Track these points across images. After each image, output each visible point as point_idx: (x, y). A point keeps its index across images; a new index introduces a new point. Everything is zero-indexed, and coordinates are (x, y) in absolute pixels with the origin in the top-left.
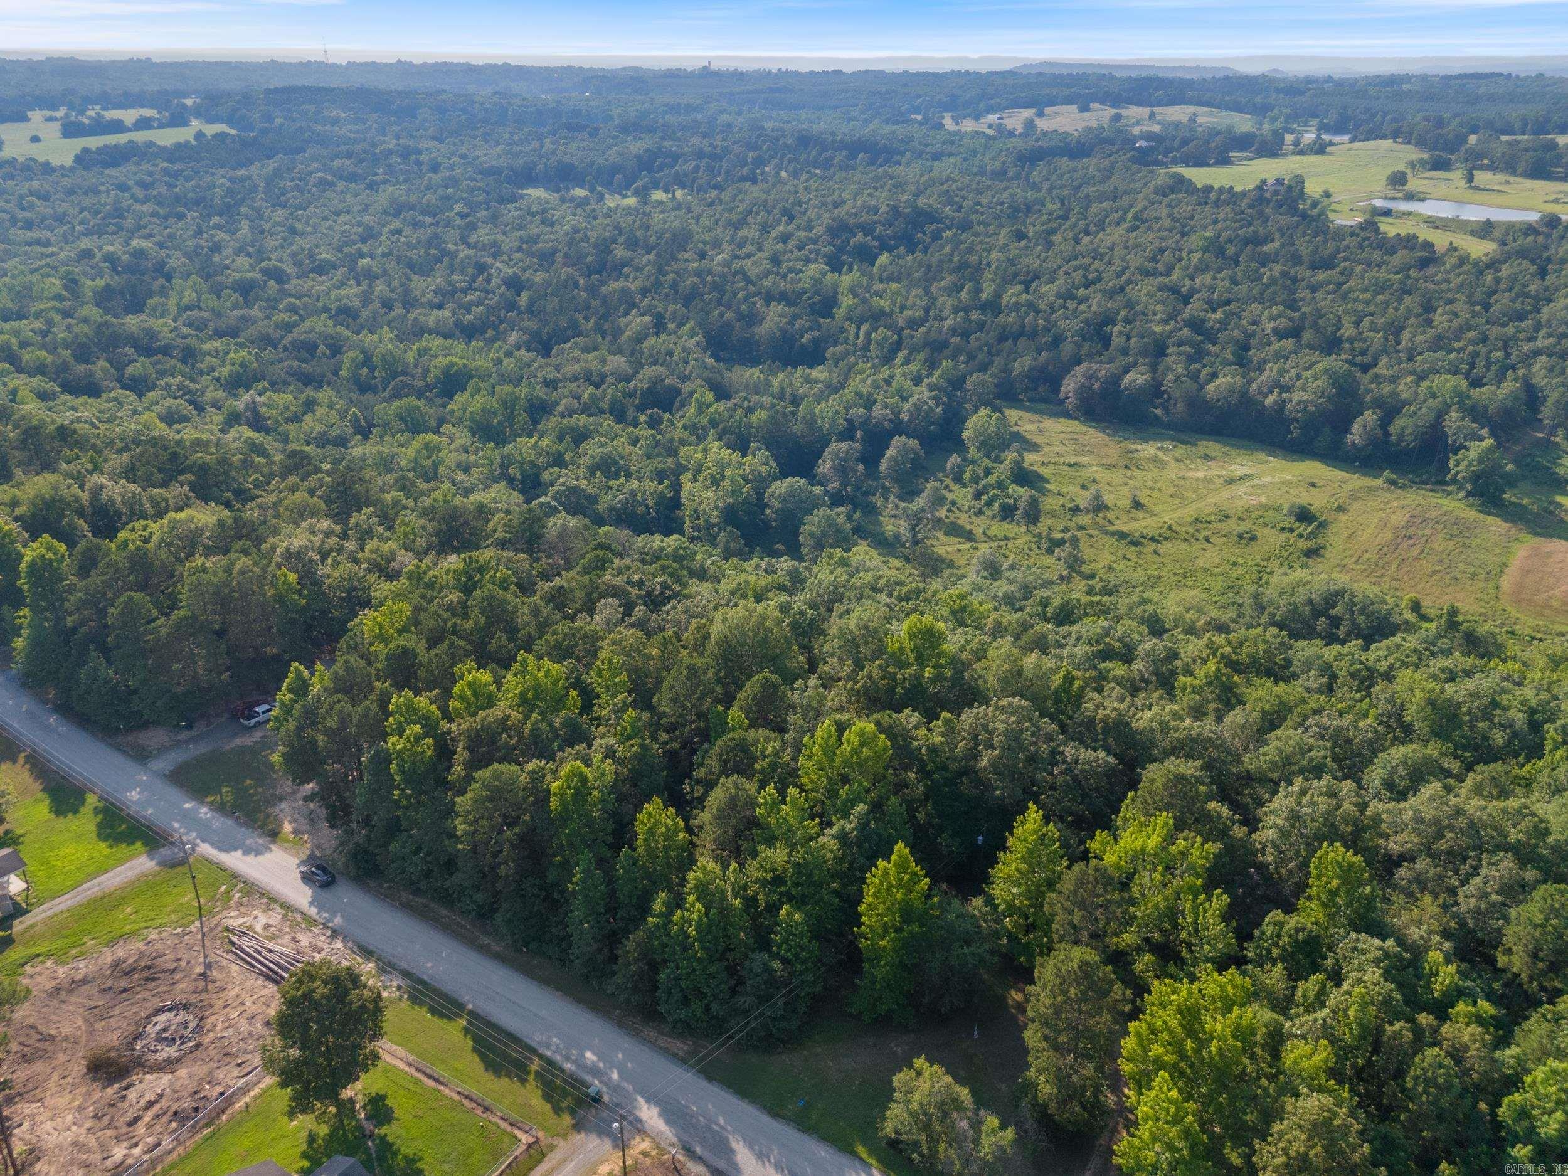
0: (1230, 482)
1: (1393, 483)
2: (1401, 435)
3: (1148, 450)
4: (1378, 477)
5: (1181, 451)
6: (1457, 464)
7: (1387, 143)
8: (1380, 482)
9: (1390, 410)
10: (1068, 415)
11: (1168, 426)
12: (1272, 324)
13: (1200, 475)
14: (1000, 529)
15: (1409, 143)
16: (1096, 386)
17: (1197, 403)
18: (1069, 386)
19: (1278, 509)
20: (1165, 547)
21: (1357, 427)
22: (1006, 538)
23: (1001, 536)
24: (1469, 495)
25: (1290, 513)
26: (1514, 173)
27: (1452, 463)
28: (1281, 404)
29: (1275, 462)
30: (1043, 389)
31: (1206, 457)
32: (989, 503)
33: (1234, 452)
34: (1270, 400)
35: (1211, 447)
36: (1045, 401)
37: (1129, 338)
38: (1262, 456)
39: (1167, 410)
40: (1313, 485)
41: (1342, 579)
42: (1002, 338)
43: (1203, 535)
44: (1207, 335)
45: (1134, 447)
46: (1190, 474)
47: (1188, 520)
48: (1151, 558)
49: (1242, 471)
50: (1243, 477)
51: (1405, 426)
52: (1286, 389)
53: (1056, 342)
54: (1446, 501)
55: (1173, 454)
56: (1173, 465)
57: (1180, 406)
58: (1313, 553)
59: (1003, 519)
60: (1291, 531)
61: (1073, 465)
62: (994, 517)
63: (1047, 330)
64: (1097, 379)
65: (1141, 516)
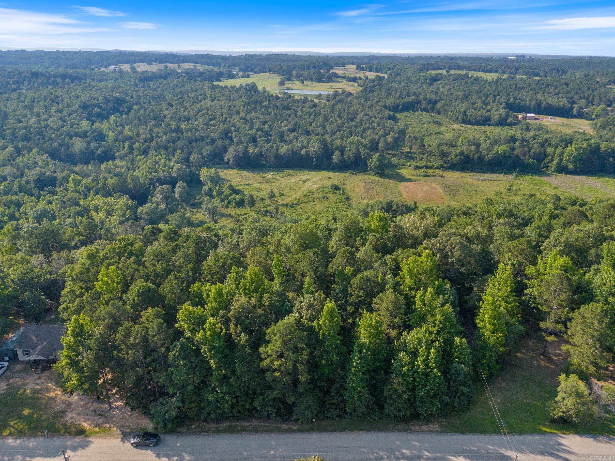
0: (304, 182)
1: (353, 174)
2: (349, 158)
3: (269, 175)
4: (347, 172)
5: (280, 174)
6: (371, 163)
7: (267, 74)
8: (348, 174)
9: (342, 151)
10: (232, 168)
11: (270, 167)
12: (287, 128)
13: (293, 181)
14: (240, 211)
15: (274, 73)
16: (241, 154)
17: (278, 157)
18: (229, 156)
19: (326, 187)
20: (302, 206)
21: (334, 157)
22: (245, 214)
23: (243, 214)
24: (376, 173)
25: (332, 188)
26: (313, 81)
27: (369, 164)
28: (307, 154)
29: (313, 173)
30: (216, 160)
31: (290, 175)
32: (229, 202)
33: (298, 172)
34: (303, 152)
35: (287, 172)
36: (218, 164)
37: (240, 137)
38: (307, 172)
39: (266, 161)
40: (330, 178)
42: (191, 142)
43: (311, 200)
44: (267, 134)
45: (264, 175)
46: (289, 181)
47: (303, 196)
48: (301, 211)
49: (305, 178)
50: (307, 180)
51: (349, 154)
52: (307, 148)
53: (213, 141)
54: (370, 177)
55: (278, 176)
56: (281, 179)
57: (272, 159)
58: (348, 199)
59: (238, 208)
60: (336, 193)
61: (248, 184)
62: (234, 207)
63: (207, 137)
64: (240, 152)
65: (286, 197)
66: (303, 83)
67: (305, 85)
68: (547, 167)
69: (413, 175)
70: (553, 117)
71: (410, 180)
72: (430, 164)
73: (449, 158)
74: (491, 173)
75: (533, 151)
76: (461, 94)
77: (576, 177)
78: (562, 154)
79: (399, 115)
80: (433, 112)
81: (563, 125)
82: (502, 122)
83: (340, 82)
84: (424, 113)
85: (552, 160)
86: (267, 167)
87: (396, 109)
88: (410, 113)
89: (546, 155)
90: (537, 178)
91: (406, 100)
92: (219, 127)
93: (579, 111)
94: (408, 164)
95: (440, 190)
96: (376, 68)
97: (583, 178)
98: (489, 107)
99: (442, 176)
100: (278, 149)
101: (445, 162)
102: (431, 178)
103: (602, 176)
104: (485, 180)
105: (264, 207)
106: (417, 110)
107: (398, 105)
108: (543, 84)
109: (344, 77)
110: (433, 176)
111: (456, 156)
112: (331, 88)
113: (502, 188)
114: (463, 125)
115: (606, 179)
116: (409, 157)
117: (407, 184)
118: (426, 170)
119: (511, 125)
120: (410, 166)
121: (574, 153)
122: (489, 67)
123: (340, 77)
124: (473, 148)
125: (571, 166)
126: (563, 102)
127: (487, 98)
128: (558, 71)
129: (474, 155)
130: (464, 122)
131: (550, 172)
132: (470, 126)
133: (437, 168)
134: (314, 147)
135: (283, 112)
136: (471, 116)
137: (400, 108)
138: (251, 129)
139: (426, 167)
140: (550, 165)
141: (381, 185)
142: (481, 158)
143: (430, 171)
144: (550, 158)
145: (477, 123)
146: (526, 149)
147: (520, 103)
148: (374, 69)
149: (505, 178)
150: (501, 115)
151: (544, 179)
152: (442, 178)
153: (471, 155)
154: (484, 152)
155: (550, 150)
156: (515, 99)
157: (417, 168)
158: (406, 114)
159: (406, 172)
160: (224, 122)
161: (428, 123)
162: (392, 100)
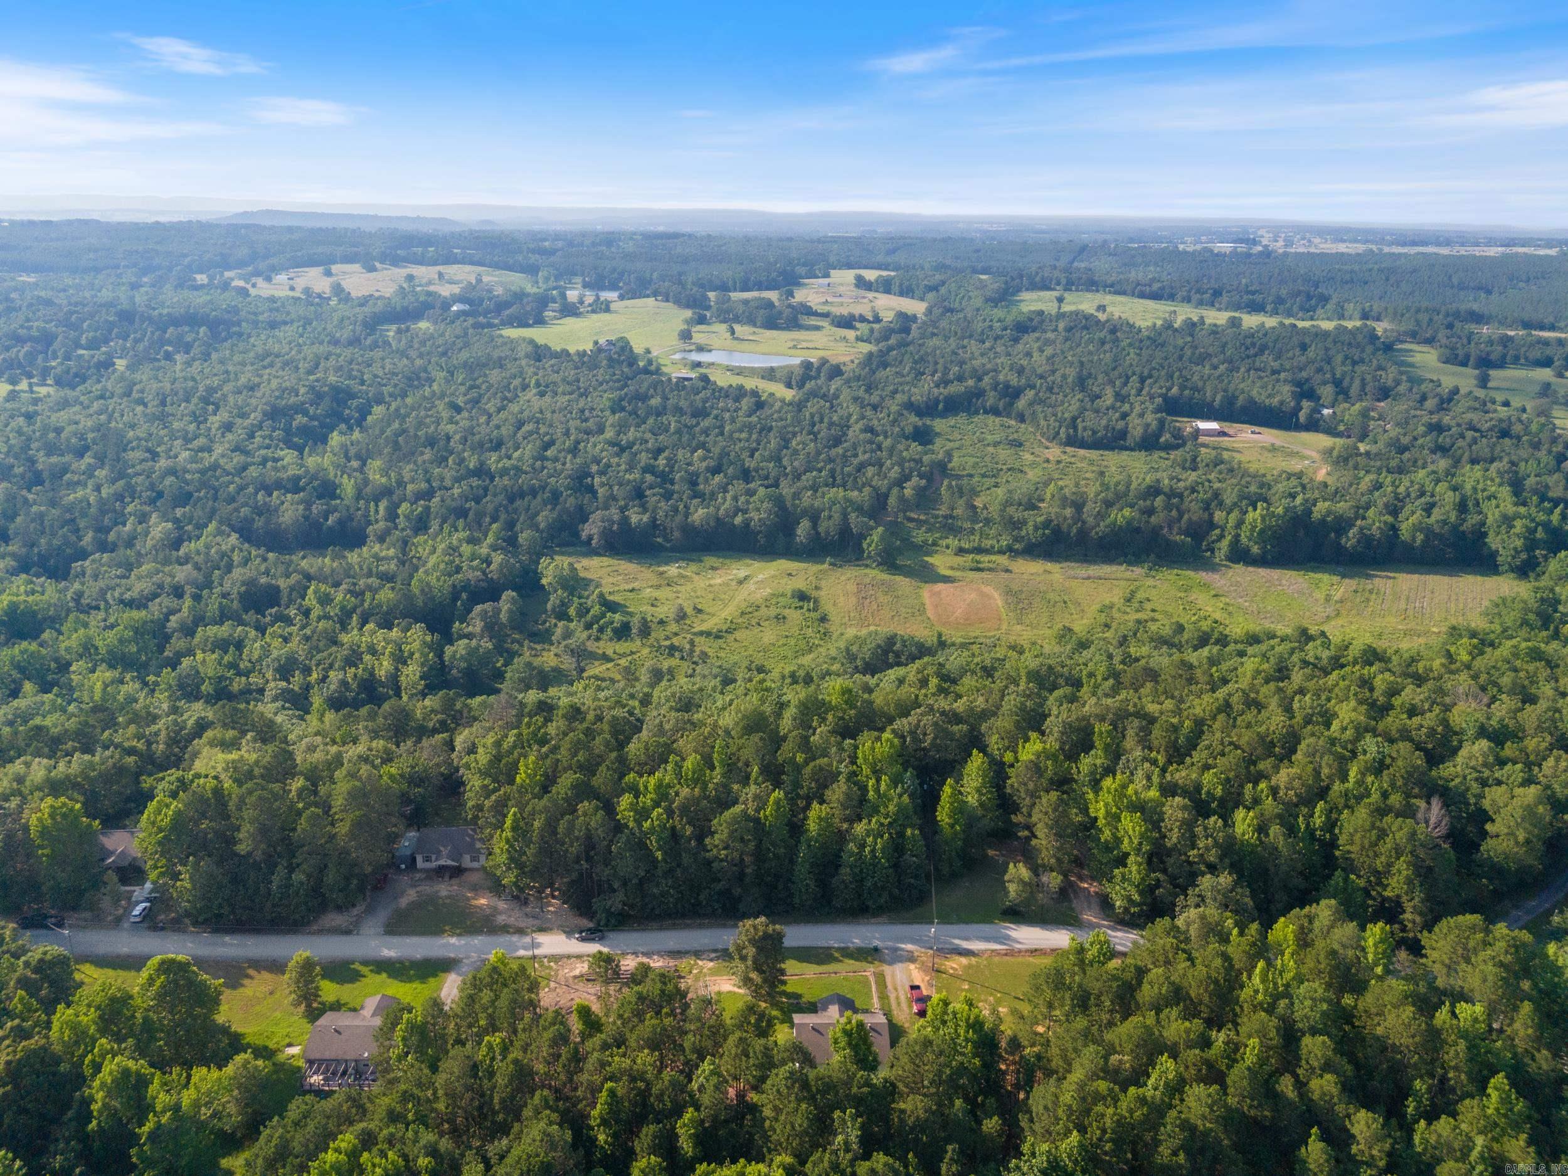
0: (740, 582)
1: (834, 565)
2: (827, 533)
3: (672, 570)
4: (823, 563)
5: (693, 567)
6: (870, 544)
7: (651, 301)
8: (826, 566)
9: (815, 519)
10: (598, 554)
11: (673, 549)
12: (704, 464)
13: (718, 581)
14: (622, 647)
15: (667, 300)
16: (615, 527)
17: (689, 530)
18: (591, 529)
19: (783, 595)
20: (738, 635)
21: (799, 532)
22: (632, 653)
23: (629, 652)
24: (879, 564)
25: (793, 597)
26: (755, 326)
27: (865, 546)
28: (746, 524)
29: (757, 565)
30: (565, 536)
31: (713, 568)
32: (601, 630)
33: (727, 561)
34: (738, 520)
35: (711, 561)
36: (573, 545)
37: (611, 487)
39: (665, 538)
40: (790, 574)
41: (851, 632)
42: (511, 499)
43: (754, 622)
44: (665, 478)
45: (661, 569)
46: (712, 582)
47: (737, 614)
48: (736, 645)
49: (742, 574)
50: (746, 578)
51: (828, 526)
52: (745, 512)
53: (556, 496)
54: (868, 571)
55: (690, 570)
56: (696, 578)
57: (677, 534)
58: (823, 619)
59: (619, 639)
60: (801, 608)
61: (632, 590)
62: (611, 640)
63: (543, 488)
64: (613, 523)
65: (705, 617)
66: (733, 332)
67: (737, 339)
68: (1213, 551)
69: (952, 568)
70: (1257, 429)
71: (947, 579)
72: (987, 543)
73: (1023, 533)
74: (1104, 562)
75: (1186, 517)
76: (1072, 373)
77: (1262, 572)
78: (1240, 524)
79: (939, 425)
80: (1009, 416)
81: (1273, 449)
82: (1149, 443)
83: (818, 328)
84: (991, 420)
85: (1221, 537)
86: (666, 549)
87: (929, 409)
88: (961, 419)
89: (1212, 525)
90: (1190, 573)
91: (955, 388)
92: (564, 464)
93: (1310, 417)
94: (944, 543)
95: (998, 600)
96: (901, 285)
97: (1275, 574)
98: (1126, 407)
99: (1007, 571)
100: (687, 515)
101: (1016, 539)
102: (984, 575)
103: (1314, 570)
104: (1089, 578)
105: (667, 638)
106: (977, 413)
107: (937, 402)
108: (1253, 344)
109: (826, 315)
110: (990, 570)
111: (1036, 528)
112: (795, 347)
113: (1114, 595)
114: (1069, 449)
115: (1319, 576)
116: (950, 527)
117: (940, 586)
118: (978, 557)
119: (1168, 447)
120: (948, 547)
121: (1259, 526)
122: (1156, 286)
123: (816, 314)
124: (1068, 512)
125: (1255, 549)
126: (1283, 394)
127: (1125, 384)
128: (1309, 297)
129: (1070, 527)
130: (1073, 441)
131: (1217, 560)
132: (1082, 452)
133: (1001, 552)
134: (758, 510)
135: (694, 421)
136: (1085, 429)
137: (941, 406)
138: (631, 468)
139: (979, 550)
140: (1217, 545)
141: (889, 589)
142: (1083, 534)
143: (985, 558)
144: (1217, 531)
145: (1097, 444)
146: (1174, 513)
147: (1191, 399)
148: (895, 288)
149: (1128, 574)
150: (1148, 425)
151: (1203, 576)
152: (1006, 575)
153: (1065, 527)
154: (1091, 521)
155: (1219, 516)
156: (1182, 388)
157: (961, 551)
158: (952, 423)
159: (941, 562)
160: (574, 450)
161: (996, 444)
162: (924, 389)
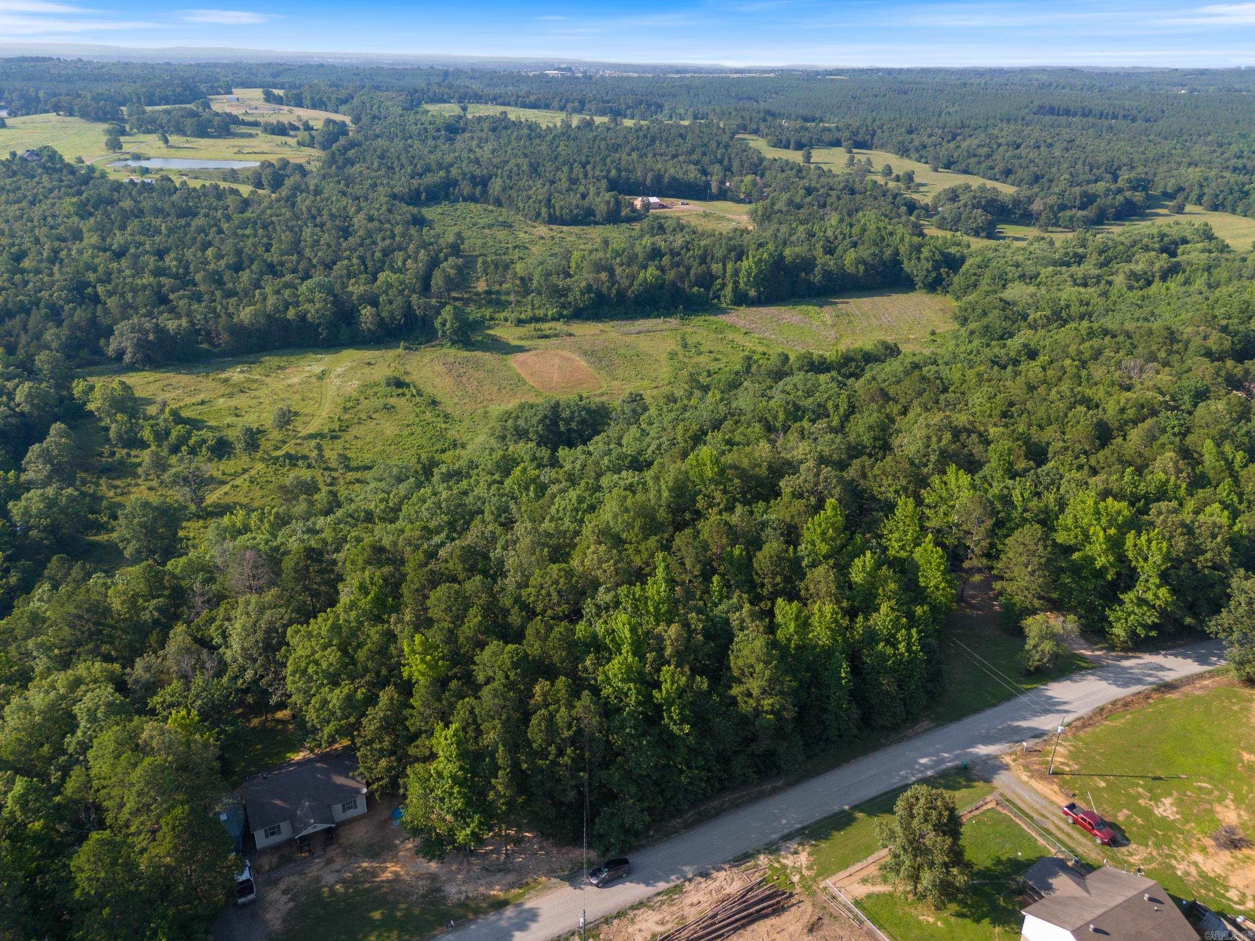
0: (320, 378)
1: (411, 349)
2: (393, 318)
3: (236, 374)
4: (398, 347)
5: (258, 369)
6: (444, 325)
8: (400, 351)
9: (375, 304)
11: (223, 354)
12: (222, 262)
13: (295, 380)
14: (230, 465)
17: (238, 331)
18: (118, 342)
19: (376, 385)
20: (354, 431)
21: (363, 319)
22: (245, 471)
24: (454, 343)
25: (388, 384)
27: (438, 325)
28: (303, 318)
29: (328, 358)
30: (84, 353)
31: (280, 368)
32: (195, 451)
33: (292, 359)
34: (291, 314)
35: (271, 361)
36: (96, 364)
37: (122, 295)
38: (312, 356)
39: (210, 342)
40: (369, 364)
43: (363, 416)
44: (184, 280)
45: (223, 376)
46: (289, 382)
47: (339, 410)
48: (360, 443)
49: (317, 369)
50: (324, 373)
51: (392, 308)
52: (297, 304)
53: (56, 311)
54: (445, 350)
55: (256, 373)
56: (268, 380)
57: (225, 337)
58: (434, 403)
59: (220, 458)
60: (404, 395)
61: (203, 403)
62: (210, 460)
63: (37, 303)
64: (147, 332)
65: (308, 419)
66: (166, 141)
67: (171, 147)
68: (718, 297)
69: (521, 338)
70: (686, 201)
71: (521, 349)
72: (540, 313)
73: (571, 298)
74: (642, 318)
75: (692, 272)
76: (524, 163)
77: (764, 310)
78: (736, 273)
79: (429, 213)
80: (486, 201)
81: (706, 215)
82: (613, 217)
83: (250, 136)
84: (472, 206)
85: (724, 285)
86: (218, 356)
87: (414, 199)
88: (444, 207)
89: (714, 278)
90: (712, 318)
91: (428, 179)
92: (51, 275)
93: (720, 189)
94: (502, 316)
95: (581, 362)
96: (312, 99)
97: (772, 310)
98: (582, 189)
99: (570, 335)
100: (230, 316)
101: (563, 306)
102: (552, 341)
103: (796, 304)
104: (639, 333)
105: (277, 448)
106: (456, 200)
107: (418, 192)
108: (645, 136)
109: (256, 124)
110: (556, 335)
111: (583, 294)
112: (239, 152)
113: (671, 344)
114: (554, 227)
115: (804, 307)
116: (495, 300)
117: (521, 356)
118: (538, 326)
119: (629, 220)
120: (506, 320)
121: (754, 271)
122: (532, 98)
123: (243, 123)
124: (604, 276)
125: (752, 293)
126: (692, 174)
127: (571, 169)
128: (649, 105)
129: (609, 289)
130: (553, 220)
131: (724, 305)
132: (565, 228)
133: (553, 319)
134: (311, 301)
135: (183, 222)
136: (562, 209)
137: (423, 197)
138: (138, 271)
139: (536, 319)
140: (722, 293)
141: (478, 365)
142: (621, 294)
143: (546, 326)
144: (719, 281)
145: (574, 221)
146: (682, 269)
147: (628, 179)
148: (308, 102)
149: (666, 326)
150: (608, 203)
151: (721, 318)
152: (572, 338)
153: (604, 290)
154: (625, 283)
155: (716, 268)
156: (619, 170)
157: (520, 322)
158: (439, 210)
159: (506, 333)
160: (55, 258)
161: (490, 226)
162: (401, 183)
